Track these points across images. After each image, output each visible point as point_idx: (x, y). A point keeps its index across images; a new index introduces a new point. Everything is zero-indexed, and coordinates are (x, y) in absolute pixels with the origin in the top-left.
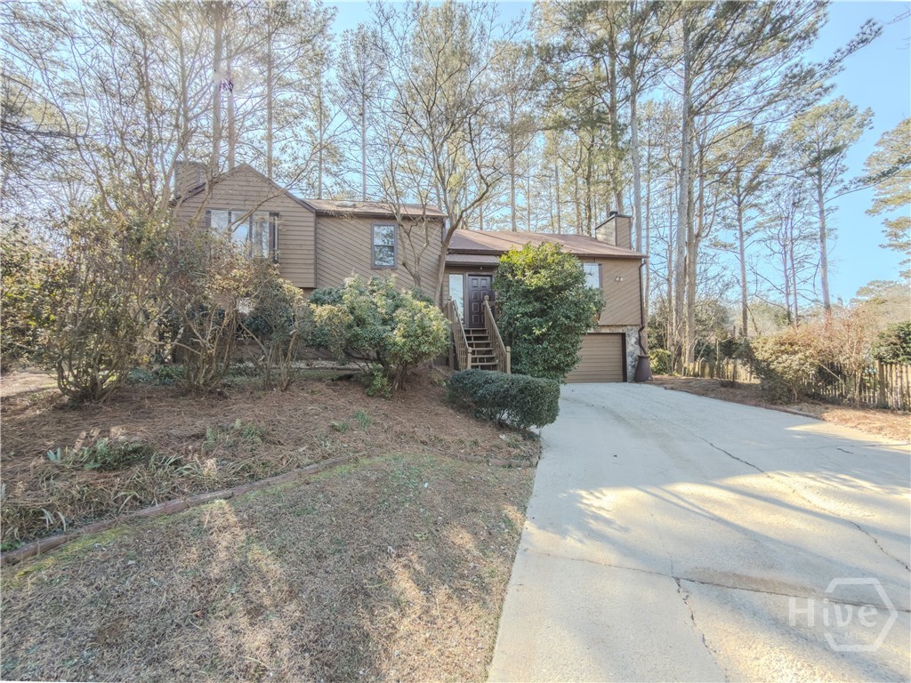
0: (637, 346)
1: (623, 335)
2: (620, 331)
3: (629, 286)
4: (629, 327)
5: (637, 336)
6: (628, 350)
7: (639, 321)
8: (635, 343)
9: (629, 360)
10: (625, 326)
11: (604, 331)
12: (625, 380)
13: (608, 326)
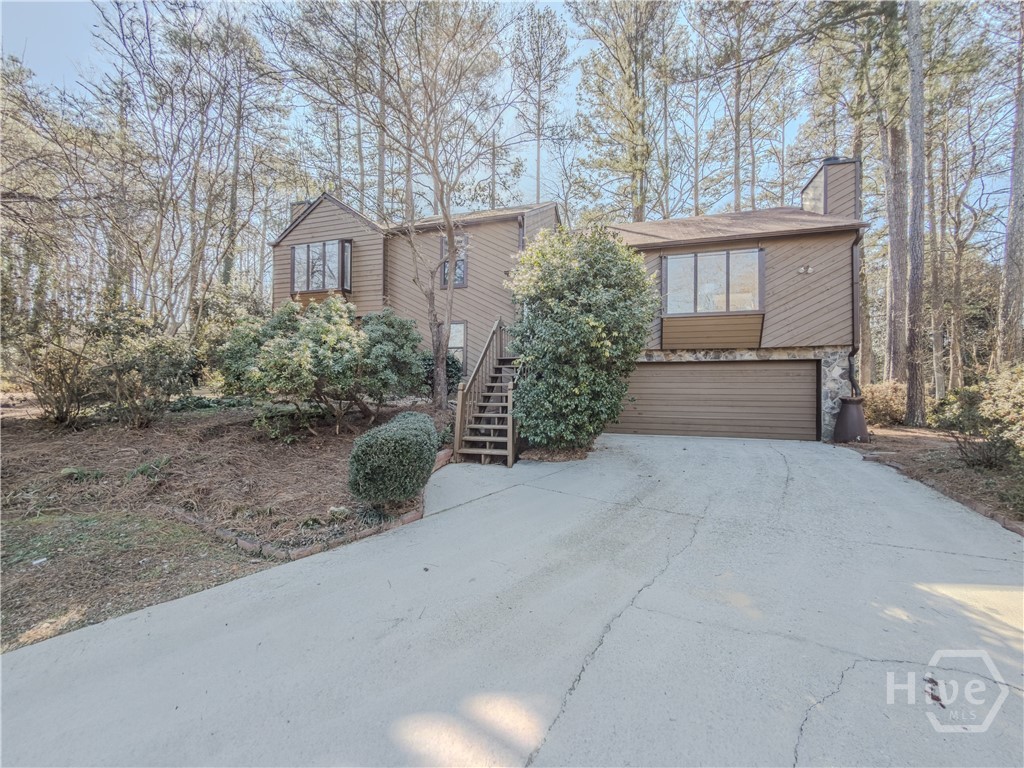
0: (846, 382)
1: (818, 362)
2: (810, 355)
3: (826, 280)
4: (829, 350)
5: (846, 364)
6: (824, 389)
7: (848, 339)
8: (841, 376)
9: (827, 405)
10: (820, 347)
11: (775, 356)
12: (818, 438)
13: (784, 348)
